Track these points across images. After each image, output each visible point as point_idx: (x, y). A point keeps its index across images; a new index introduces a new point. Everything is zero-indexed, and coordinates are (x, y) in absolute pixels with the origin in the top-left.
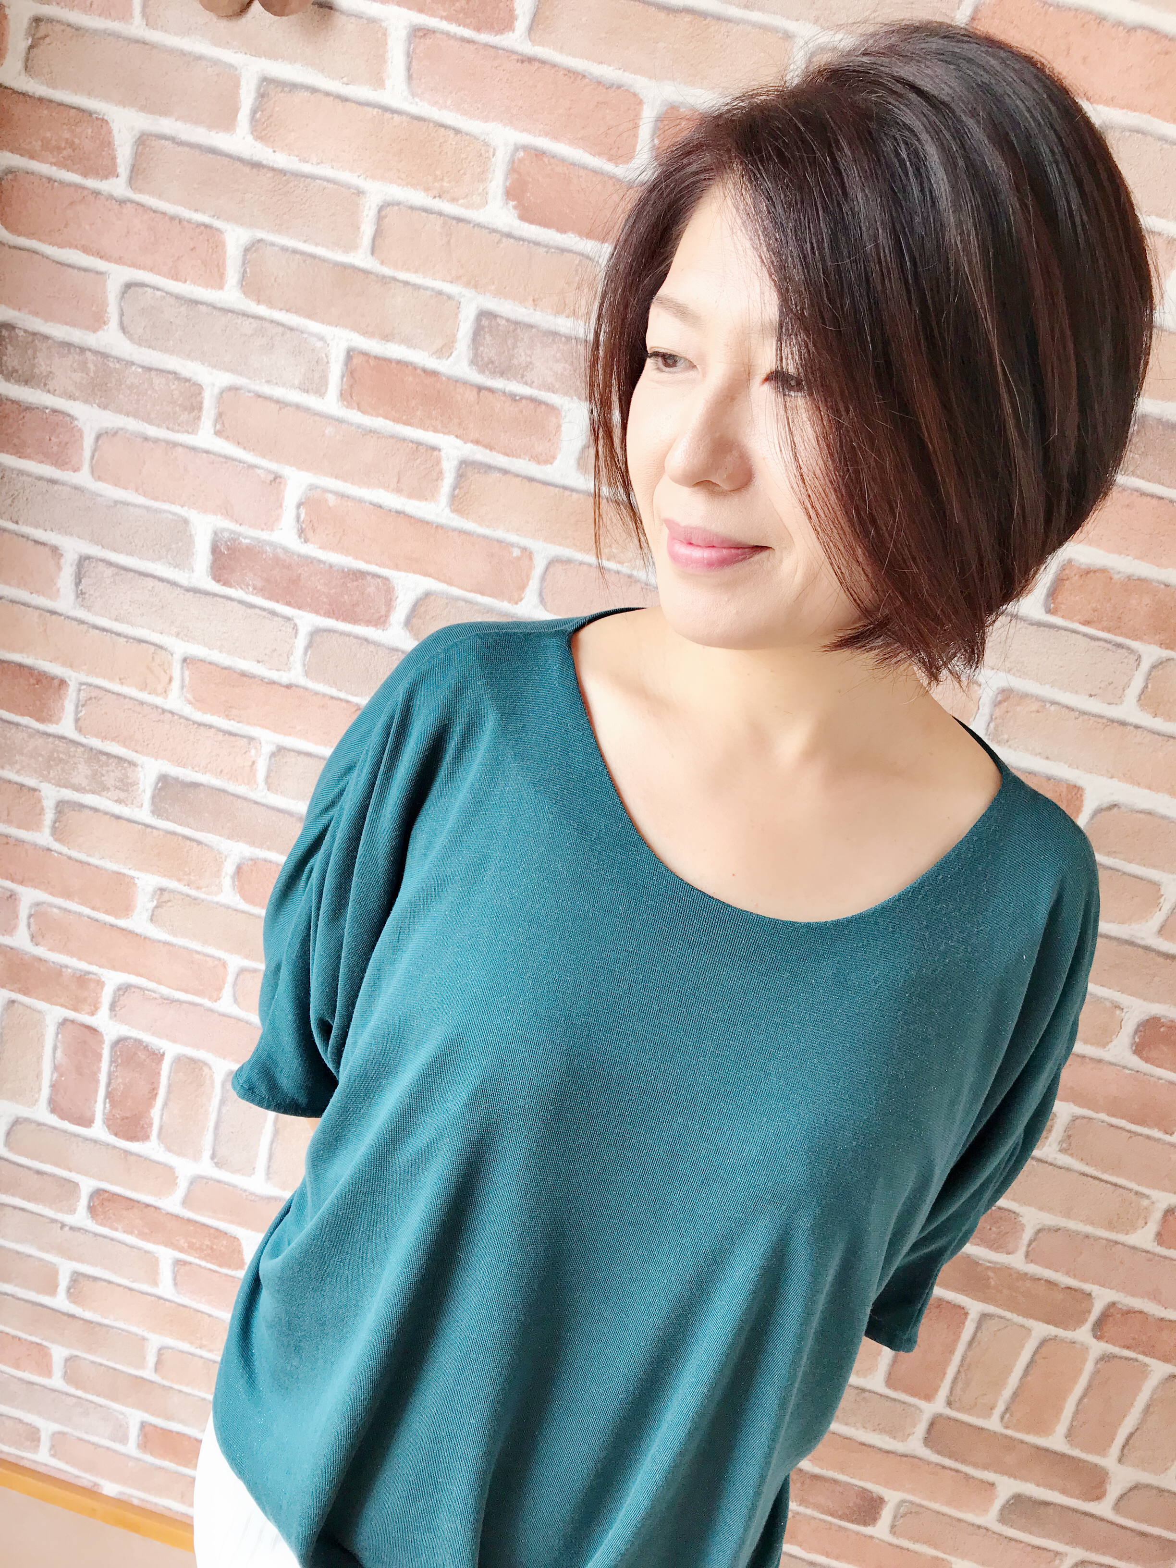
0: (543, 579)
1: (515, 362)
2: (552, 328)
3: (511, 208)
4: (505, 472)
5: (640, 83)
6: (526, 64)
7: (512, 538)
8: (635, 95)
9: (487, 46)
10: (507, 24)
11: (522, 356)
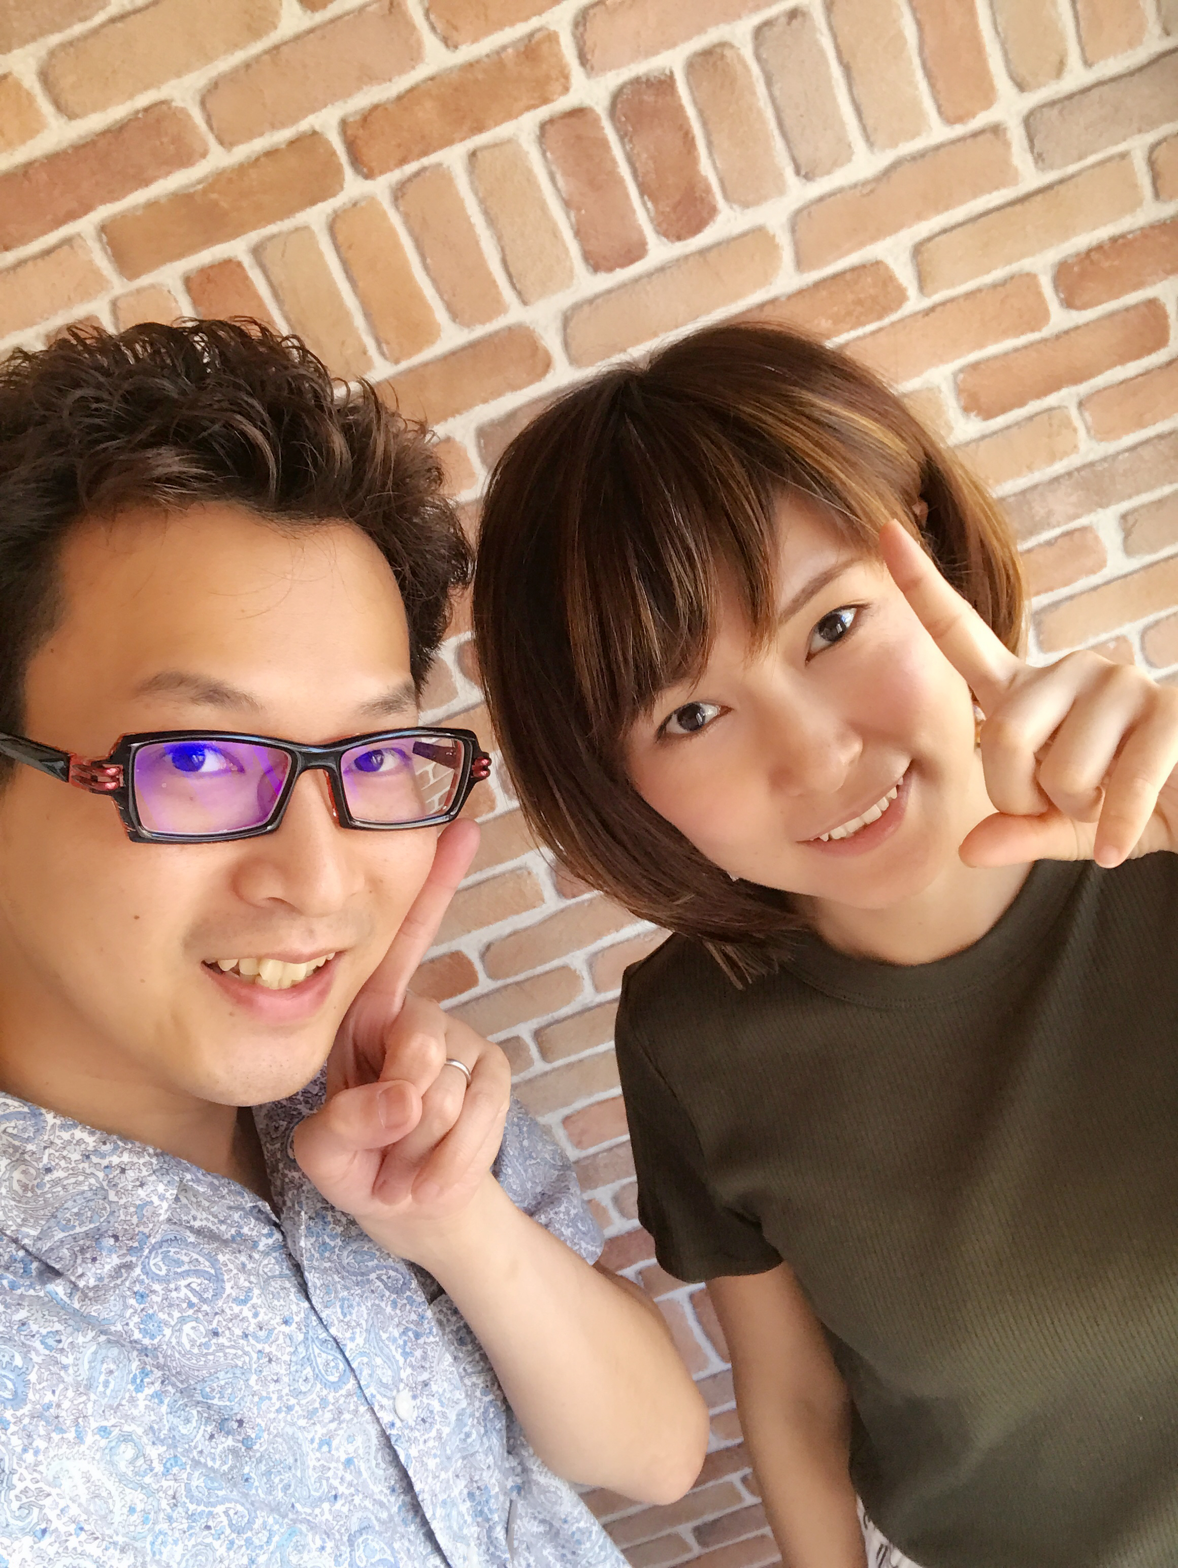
0: (1143, 648)
1: (1037, 518)
2: (1054, 475)
3: (975, 419)
4: (1071, 598)
5: (1027, 264)
6: (932, 315)
7: (1103, 637)
8: (1028, 274)
9: (893, 324)
10: (901, 297)
11: (1039, 510)
